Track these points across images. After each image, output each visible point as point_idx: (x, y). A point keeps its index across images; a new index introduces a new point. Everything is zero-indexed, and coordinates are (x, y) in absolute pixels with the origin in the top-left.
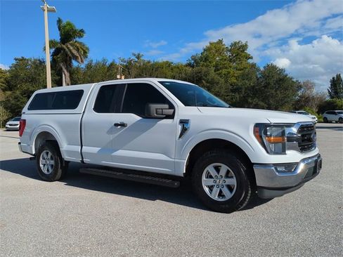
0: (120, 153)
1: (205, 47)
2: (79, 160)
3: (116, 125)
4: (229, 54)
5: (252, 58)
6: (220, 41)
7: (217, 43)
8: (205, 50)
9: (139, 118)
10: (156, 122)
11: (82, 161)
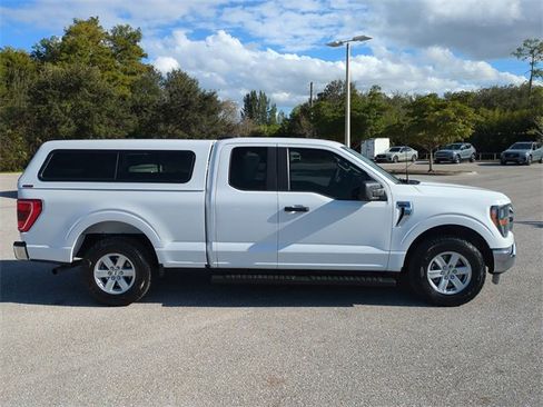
0: (295, 248)
1: (67, 28)
2: (202, 264)
3: (288, 209)
4: (108, 44)
5: (146, 56)
6: (94, 21)
7: (89, 22)
8: (69, 33)
9: (328, 200)
10: (361, 205)
11: (208, 266)
